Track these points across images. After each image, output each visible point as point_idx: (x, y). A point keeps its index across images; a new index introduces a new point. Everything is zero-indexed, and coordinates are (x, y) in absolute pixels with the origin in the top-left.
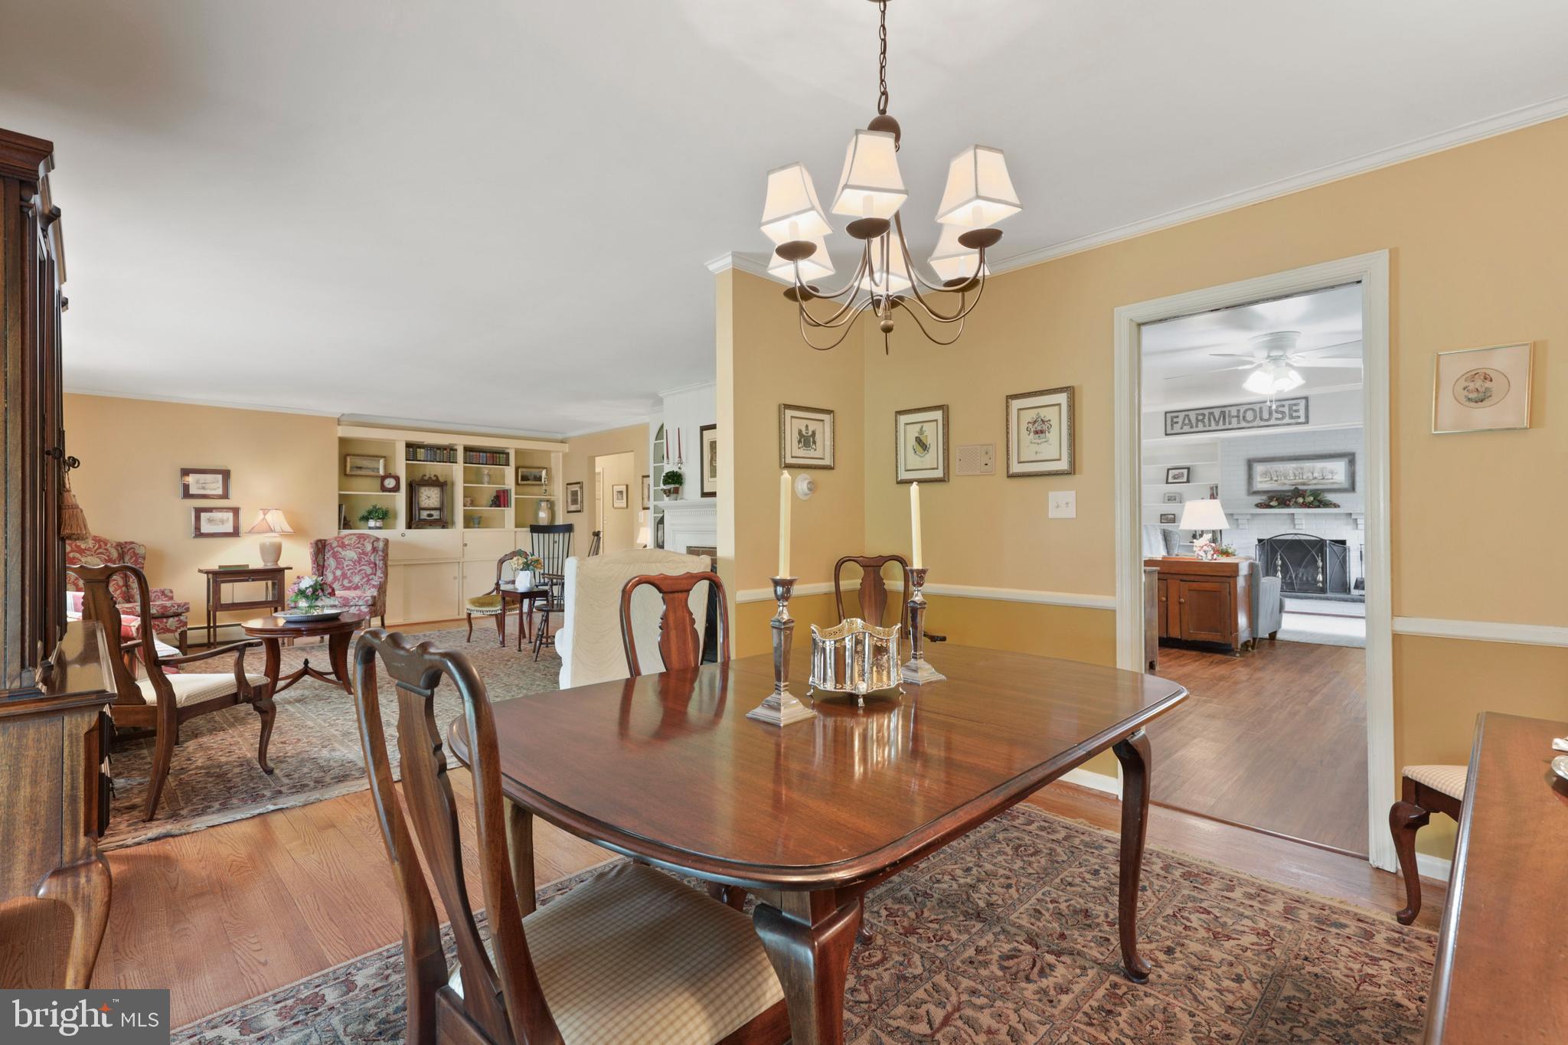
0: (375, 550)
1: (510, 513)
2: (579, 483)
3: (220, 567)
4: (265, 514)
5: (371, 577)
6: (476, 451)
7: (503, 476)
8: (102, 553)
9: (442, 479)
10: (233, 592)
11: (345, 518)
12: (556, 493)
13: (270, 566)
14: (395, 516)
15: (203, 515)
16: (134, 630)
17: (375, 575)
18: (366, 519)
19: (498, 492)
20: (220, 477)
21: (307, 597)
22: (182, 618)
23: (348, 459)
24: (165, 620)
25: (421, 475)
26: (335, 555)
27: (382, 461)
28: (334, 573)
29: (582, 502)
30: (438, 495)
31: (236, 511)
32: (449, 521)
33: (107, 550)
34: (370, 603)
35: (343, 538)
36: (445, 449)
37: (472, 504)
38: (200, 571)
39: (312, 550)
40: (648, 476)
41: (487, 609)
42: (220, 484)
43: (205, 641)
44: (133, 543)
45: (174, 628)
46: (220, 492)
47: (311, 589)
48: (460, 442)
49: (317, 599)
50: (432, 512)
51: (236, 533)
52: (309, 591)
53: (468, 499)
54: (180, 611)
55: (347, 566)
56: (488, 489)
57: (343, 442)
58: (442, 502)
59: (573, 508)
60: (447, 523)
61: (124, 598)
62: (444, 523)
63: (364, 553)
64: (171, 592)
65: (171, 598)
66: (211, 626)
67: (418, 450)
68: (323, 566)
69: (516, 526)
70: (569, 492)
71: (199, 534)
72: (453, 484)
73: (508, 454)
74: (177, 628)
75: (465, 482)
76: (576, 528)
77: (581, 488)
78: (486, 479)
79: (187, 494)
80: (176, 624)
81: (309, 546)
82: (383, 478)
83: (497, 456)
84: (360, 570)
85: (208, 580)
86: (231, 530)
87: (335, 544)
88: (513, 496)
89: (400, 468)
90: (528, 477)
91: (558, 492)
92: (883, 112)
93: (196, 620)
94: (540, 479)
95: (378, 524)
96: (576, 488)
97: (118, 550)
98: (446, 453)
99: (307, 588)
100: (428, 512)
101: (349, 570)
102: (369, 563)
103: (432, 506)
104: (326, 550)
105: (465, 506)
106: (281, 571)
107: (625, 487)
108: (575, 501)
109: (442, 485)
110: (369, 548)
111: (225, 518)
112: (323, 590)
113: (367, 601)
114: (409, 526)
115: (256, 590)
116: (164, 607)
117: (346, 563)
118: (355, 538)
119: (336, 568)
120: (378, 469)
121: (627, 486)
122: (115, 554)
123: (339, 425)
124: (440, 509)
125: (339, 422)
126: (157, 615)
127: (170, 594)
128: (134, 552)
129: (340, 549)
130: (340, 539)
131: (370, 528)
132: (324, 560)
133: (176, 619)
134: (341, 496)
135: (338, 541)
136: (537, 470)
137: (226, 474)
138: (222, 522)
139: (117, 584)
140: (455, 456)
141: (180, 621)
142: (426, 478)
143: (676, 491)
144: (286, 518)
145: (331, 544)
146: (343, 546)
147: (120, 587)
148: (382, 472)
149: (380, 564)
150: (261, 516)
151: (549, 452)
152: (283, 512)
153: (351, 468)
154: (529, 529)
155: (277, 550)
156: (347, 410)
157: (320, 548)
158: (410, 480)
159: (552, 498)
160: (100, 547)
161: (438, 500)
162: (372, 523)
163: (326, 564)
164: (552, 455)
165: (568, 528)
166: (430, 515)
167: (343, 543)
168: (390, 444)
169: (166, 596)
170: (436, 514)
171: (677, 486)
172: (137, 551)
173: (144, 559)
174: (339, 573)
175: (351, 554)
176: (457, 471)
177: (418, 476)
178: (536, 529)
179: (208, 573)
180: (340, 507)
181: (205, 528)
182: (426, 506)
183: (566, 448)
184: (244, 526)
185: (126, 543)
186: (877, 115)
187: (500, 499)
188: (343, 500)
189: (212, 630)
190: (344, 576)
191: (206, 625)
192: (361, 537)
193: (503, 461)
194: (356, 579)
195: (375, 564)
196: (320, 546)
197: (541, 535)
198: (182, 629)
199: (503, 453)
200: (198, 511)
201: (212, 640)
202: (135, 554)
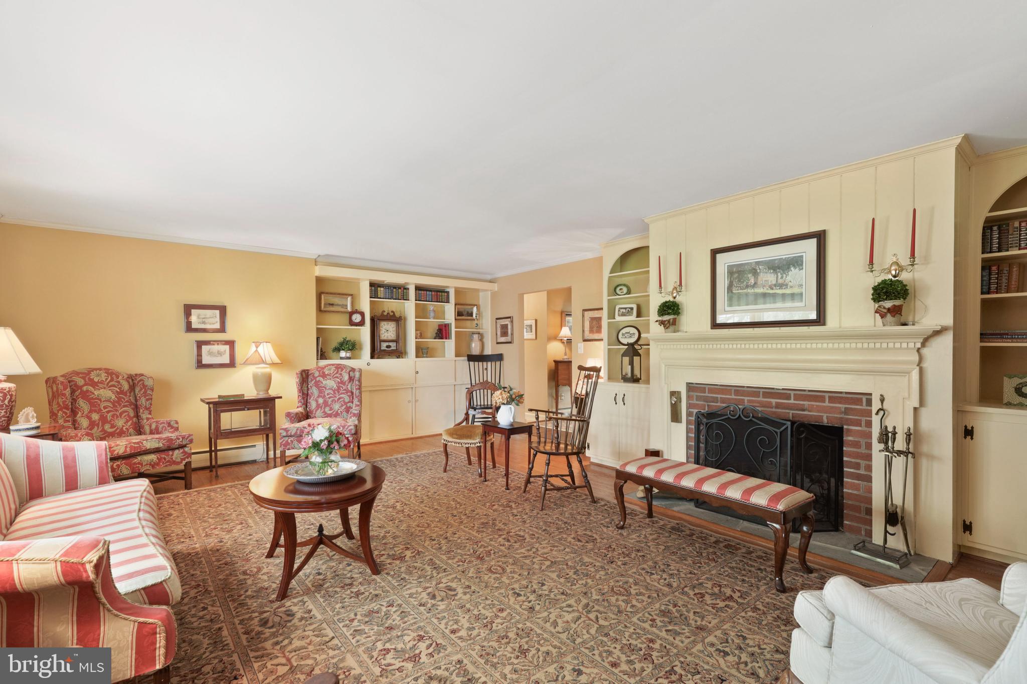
0: (351, 379)
1: (450, 345)
2: (510, 317)
3: (220, 397)
4: (257, 347)
5: (349, 405)
6: (424, 290)
7: (444, 312)
8: (114, 386)
9: (397, 315)
10: (231, 420)
11: (321, 349)
12: (484, 327)
13: (262, 395)
14: (361, 348)
15: (204, 348)
16: (89, 568)
17: (352, 402)
18: (338, 349)
19: (439, 326)
20: (217, 312)
21: (321, 451)
22: (186, 449)
23: (323, 296)
24: (171, 453)
25: (381, 312)
26: (317, 384)
27: (349, 299)
28: (317, 401)
29: (512, 334)
30: (395, 329)
31: (231, 344)
32: (403, 351)
33: (119, 382)
34: (353, 432)
35: (323, 368)
36: (400, 288)
37: (421, 336)
38: (202, 400)
39: (298, 380)
40: (602, 309)
41: (466, 441)
42: (218, 319)
43: (208, 464)
44: (142, 375)
45: (179, 460)
46: (217, 326)
47: (326, 442)
48: (412, 281)
49: (331, 453)
50: (390, 344)
51: (232, 364)
52: (324, 445)
53: (418, 332)
54: (184, 443)
55: (328, 394)
56: (433, 323)
57: (320, 281)
58: (398, 336)
59: (503, 339)
60: (402, 353)
61: (135, 429)
62: (399, 353)
63: (342, 383)
64: (177, 423)
65: (177, 429)
66: (213, 451)
67: (379, 289)
68: (307, 395)
69: (456, 356)
70: (499, 326)
71: (200, 365)
72: (405, 319)
73: (448, 293)
74: (182, 460)
75: (416, 318)
76: (505, 357)
77: (512, 322)
78: (432, 314)
79: (189, 328)
80: (182, 456)
81: (295, 376)
82: (351, 314)
83: (439, 294)
84: (340, 398)
85: (210, 409)
86: (227, 361)
87: (317, 374)
88: (453, 330)
89: (365, 305)
90: (462, 314)
91: (487, 325)
93: (200, 446)
94: (471, 315)
95: (348, 355)
96: (507, 322)
97: (129, 383)
98: (398, 291)
99: (321, 441)
100: (387, 344)
101: (330, 398)
102: (347, 391)
103: (390, 338)
104: (310, 380)
105: (416, 338)
106: (273, 399)
107: (534, 321)
108: (504, 334)
109: (398, 319)
110: (346, 378)
111: (222, 350)
112: (338, 442)
113: (350, 430)
114: (372, 357)
115: (251, 419)
116: (170, 440)
117: (327, 392)
118: (333, 368)
119: (319, 397)
120: (347, 306)
121: (536, 321)
122: (126, 387)
123: (316, 265)
124: (396, 341)
125: (316, 262)
126: (164, 448)
127: (176, 425)
128: (143, 384)
129: (321, 379)
130: (321, 369)
131: (342, 358)
132: (308, 389)
133: (181, 451)
134: (319, 330)
135: (319, 371)
136: (469, 307)
137: (223, 310)
138: (220, 354)
139: (129, 415)
140: (407, 294)
141: (184, 452)
142: (385, 314)
143: (674, 322)
144: (274, 349)
145: (313, 374)
146: (324, 376)
147: (131, 418)
148: (349, 309)
149: (356, 392)
150: (253, 348)
151: (477, 291)
152: (273, 346)
153: (325, 304)
154: (466, 358)
155: (268, 380)
156: (322, 253)
157: (305, 377)
158: (373, 315)
159: (481, 331)
160: (112, 380)
161: (395, 333)
162: (343, 354)
163: (309, 392)
164: (481, 294)
165: (499, 357)
166: (388, 347)
167: (324, 373)
168: (355, 283)
169: (172, 427)
170: (393, 346)
171: (676, 316)
172: (146, 383)
173: (153, 390)
174: (321, 401)
175: (330, 383)
176: (409, 308)
177: (378, 313)
178: (472, 358)
179: (208, 403)
180: (318, 339)
181: (206, 360)
182: (385, 338)
183: (495, 287)
184: (239, 357)
185: (136, 375)
187: (442, 332)
188: (321, 333)
189: (213, 453)
190: (326, 404)
191: (208, 449)
192: (339, 367)
193: (444, 299)
194: (336, 407)
195: (352, 393)
196: (304, 376)
197: (476, 363)
198: (187, 460)
199: (444, 291)
200: (200, 344)
201: (214, 463)
202: (144, 386)
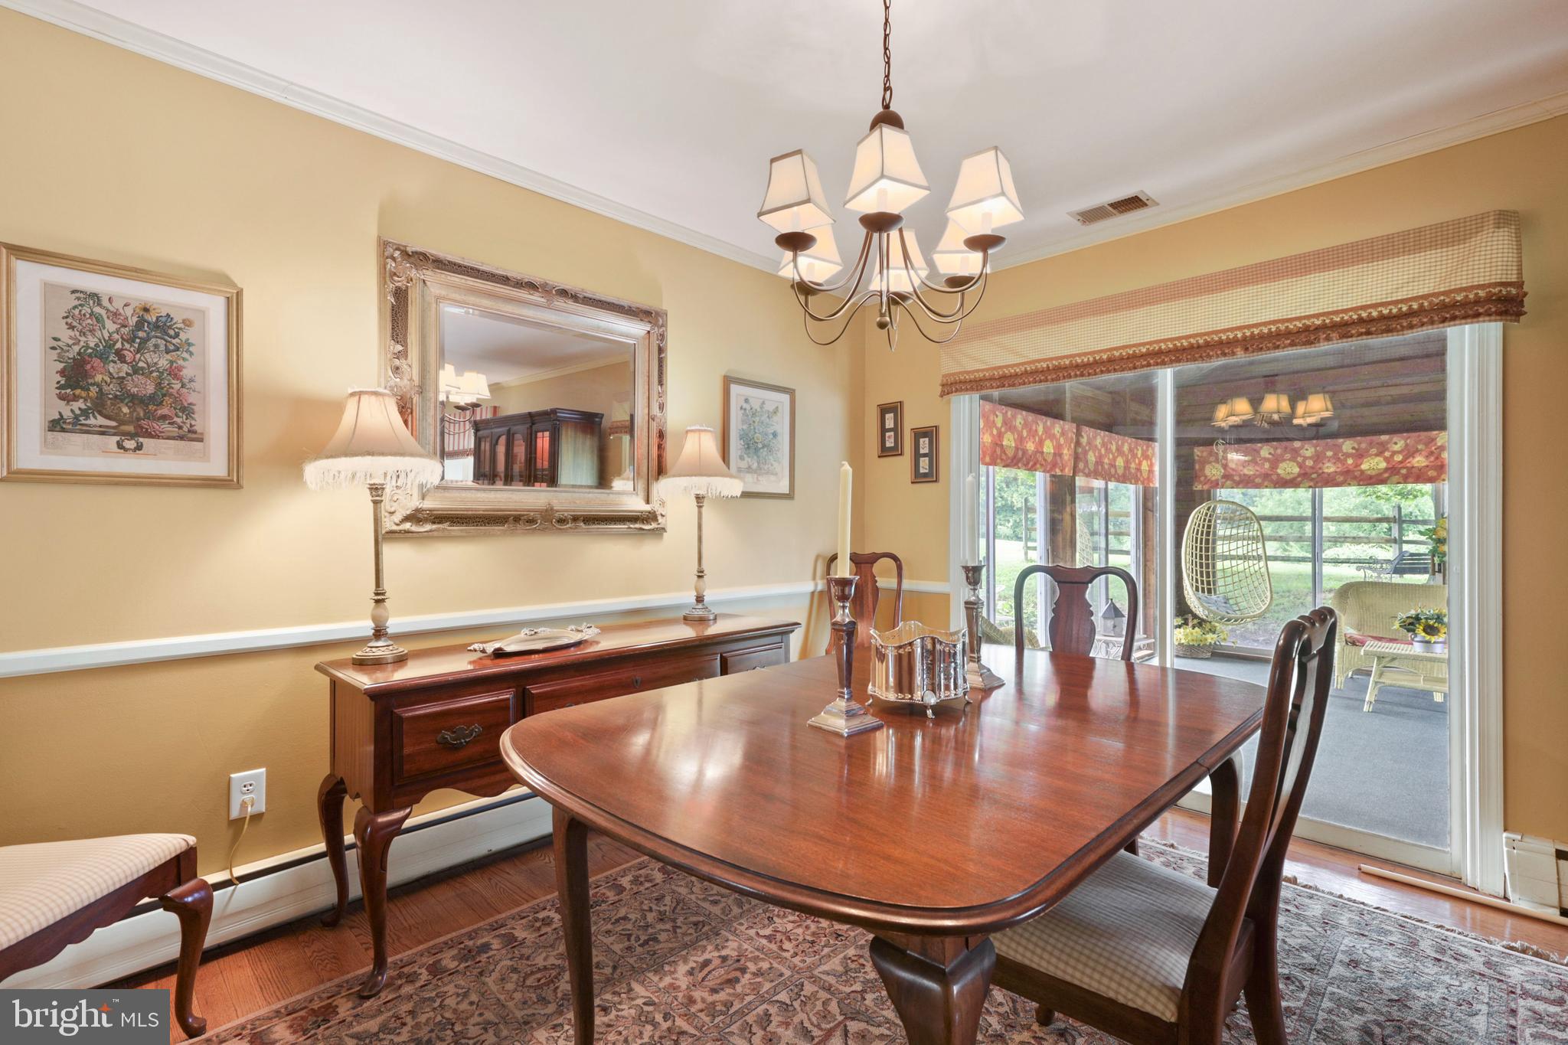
92: (887, 107)
186: (881, 110)
